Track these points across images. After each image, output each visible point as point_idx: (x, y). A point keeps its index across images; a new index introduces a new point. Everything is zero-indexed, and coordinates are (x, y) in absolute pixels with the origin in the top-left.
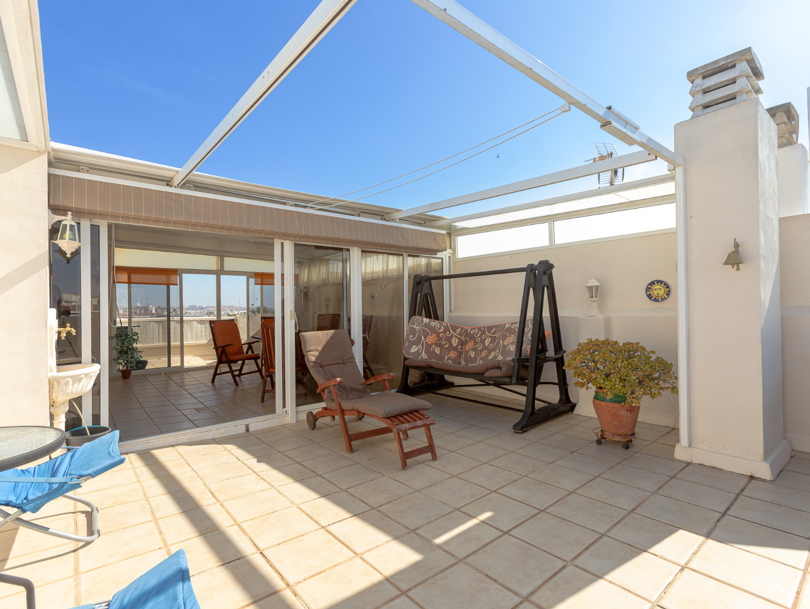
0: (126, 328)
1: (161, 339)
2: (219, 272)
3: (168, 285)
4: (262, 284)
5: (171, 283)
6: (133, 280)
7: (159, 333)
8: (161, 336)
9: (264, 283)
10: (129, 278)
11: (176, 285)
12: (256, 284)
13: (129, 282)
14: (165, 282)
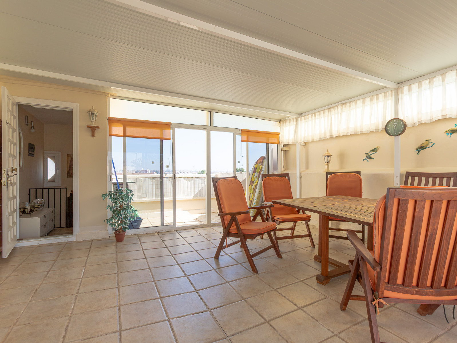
0: (122, 184)
1: (154, 194)
2: (209, 128)
3: (162, 140)
4: (248, 141)
5: (164, 137)
6: (128, 134)
7: (152, 189)
8: (154, 191)
9: (250, 140)
10: (124, 131)
11: (169, 139)
12: (242, 141)
13: (125, 136)
14: (159, 137)
